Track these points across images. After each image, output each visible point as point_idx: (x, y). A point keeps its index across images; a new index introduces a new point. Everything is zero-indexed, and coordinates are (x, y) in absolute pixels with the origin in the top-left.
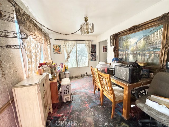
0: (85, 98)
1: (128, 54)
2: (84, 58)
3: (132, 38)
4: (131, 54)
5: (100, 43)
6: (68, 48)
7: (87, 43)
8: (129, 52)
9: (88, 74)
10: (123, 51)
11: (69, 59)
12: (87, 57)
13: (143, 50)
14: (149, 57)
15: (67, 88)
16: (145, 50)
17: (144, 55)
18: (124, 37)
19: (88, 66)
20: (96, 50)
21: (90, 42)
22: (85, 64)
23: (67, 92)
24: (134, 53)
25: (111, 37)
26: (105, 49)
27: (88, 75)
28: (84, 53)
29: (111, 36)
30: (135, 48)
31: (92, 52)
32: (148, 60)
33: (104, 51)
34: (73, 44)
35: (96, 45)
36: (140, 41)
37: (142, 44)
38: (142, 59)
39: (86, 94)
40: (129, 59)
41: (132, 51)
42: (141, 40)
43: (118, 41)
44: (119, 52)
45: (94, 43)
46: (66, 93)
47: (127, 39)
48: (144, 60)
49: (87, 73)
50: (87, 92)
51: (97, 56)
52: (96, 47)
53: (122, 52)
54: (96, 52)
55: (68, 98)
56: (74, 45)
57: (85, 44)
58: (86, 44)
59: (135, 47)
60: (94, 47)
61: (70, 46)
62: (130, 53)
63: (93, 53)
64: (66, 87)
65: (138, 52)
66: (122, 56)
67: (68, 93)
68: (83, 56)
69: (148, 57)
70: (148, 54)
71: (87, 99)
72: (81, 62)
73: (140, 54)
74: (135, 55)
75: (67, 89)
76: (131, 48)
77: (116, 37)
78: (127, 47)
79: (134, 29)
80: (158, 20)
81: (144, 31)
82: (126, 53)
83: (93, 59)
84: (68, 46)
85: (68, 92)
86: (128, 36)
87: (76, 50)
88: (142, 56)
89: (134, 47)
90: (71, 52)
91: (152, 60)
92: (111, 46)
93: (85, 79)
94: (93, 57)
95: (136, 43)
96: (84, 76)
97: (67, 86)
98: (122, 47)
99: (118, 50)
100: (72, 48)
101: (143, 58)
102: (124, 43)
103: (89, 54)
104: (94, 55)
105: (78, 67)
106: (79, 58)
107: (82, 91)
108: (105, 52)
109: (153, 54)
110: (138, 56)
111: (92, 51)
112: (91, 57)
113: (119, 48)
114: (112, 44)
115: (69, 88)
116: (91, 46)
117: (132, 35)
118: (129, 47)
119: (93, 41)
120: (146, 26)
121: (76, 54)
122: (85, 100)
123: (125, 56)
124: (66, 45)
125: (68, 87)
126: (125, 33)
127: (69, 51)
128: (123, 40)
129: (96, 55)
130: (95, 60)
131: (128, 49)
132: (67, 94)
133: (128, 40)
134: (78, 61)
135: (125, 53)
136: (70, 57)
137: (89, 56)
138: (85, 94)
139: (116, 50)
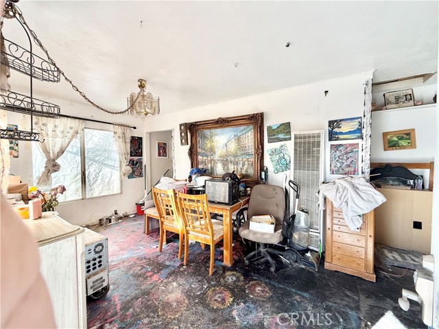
0: (143, 267)
1: (214, 161)
2: (106, 171)
3: (219, 136)
4: (219, 162)
5: (150, 134)
6: (50, 139)
7: (119, 130)
8: (216, 157)
9: (121, 214)
10: (207, 156)
11: (53, 175)
12: (119, 169)
13: (235, 156)
14: (243, 166)
15: (96, 253)
16: (238, 156)
17: (237, 164)
18: (207, 132)
19: (121, 193)
20: (142, 151)
21: (128, 129)
22: (111, 188)
23: (94, 264)
24: (223, 161)
25: (182, 127)
26: (163, 149)
27: (121, 218)
28: (108, 158)
29: (181, 125)
31: (131, 156)
32: (242, 171)
33: (159, 155)
34: (71, 128)
35: (141, 139)
36: (230, 141)
37: (233, 147)
39: (140, 259)
40: (217, 170)
41: (221, 157)
42: (232, 141)
43: (196, 138)
44: (200, 157)
45: (136, 134)
46: (92, 267)
47: (211, 137)
48: (237, 170)
49: (116, 213)
50: (141, 254)
51: (144, 164)
52: (141, 144)
53: (205, 158)
54: (141, 155)
55: (102, 278)
56: (77, 133)
57: (112, 133)
58: (115, 133)
59: (224, 151)
60: (136, 144)
61: (60, 135)
62: (218, 160)
63: (136, 158)
64: (92, 251)
65: (229, 159)
66: (205, 165)
67: (100, 266)
68: (105, 165)
69: (241, 166)
70: (241, 162)
71: (148, 267)
72: (98, 183)
73: (231, 162)
74: (225, 163)
75: (97, 255)
76: (219, 152)
77: (192, 130)
78: (212, 150)
79: (223, 123)
80: (248, 119)
81: (235, 128)
82: (211, 160)
83: (133, 172)
84: (50, 133)
85: (100, 262)
86: (212, 130)
87: (79, 145)
90: (63, 152)
91: (246, 171)
92: (182, 144)
93: (118, 228)
94: (136, 167)
95: (226, 145)
96: (110, 222)
97: (96, 247)
98: (204, 149)
99: (197, 154)
100: (67, 140)
101: (236, 168)
102: (207, 142)
103: (126, 161)
104: (137, 163)
105: (87, 197)
106: (91, 171)
107: (125, 256)
108: (163, 156)
109: (246, 162)
110: (230, 165)
111: (131, 152)
112: (129, 167)
113: (199, 150)
114: (183, 141)
115: (101, 251)
116: (128, 140)
117: (219, 131)
118: (216, 150)
119: (135, 128)
120: (236, 123)
121: (79, 159)
122: (144, 270)
123: (209, 166)
124: (44, 128)
125: (101, 247)
126: (208, 126)
127: (57, 150)
128: (204, 137)
129: (141, 163)
130: (140, 175)
131: (215, 153)
132: (96, 270)
133: (213, 138)
134: (87, 179)
136: (59, 169)
137: (124, 165)
138: (138, 259)
139: (192, 153)
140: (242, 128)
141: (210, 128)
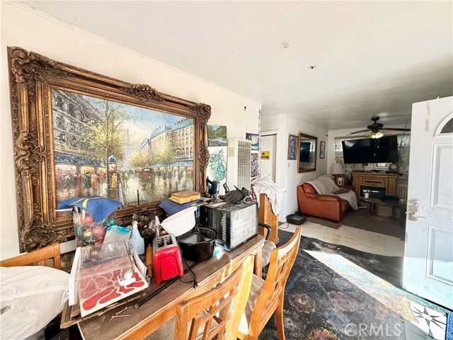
1: (118, 175)
3: (132, 120)
4: (132, 176)
8: (125, 166)
10: (95, 164)
13: (167, 162)
14: (179, 179)
16: (171, 163)
18: (95, 103)
24: (142, 173)
30: (144, 156)
32: (179, 186)
36: (158, 136)
37: (162, 147)
38: (165, 184)
40: (126, 193)
41: (137, 165)
42: (161, 135)
44: (63, 167)
48: (170, 187)
53: (84, 169)
59: (145, 154)
62: (131, 172)
65: (155, 169)
69: (176, 179)
70: (177, 173)
73: (159, 174)
74: (147, 176)
78: (114, 150)
82: (110, 174)
88: (164, 178)
89: (143, 151)
95: (149, 142)
98: (84, 146)
99: (51, 157)
101: (168, 184)
102: (94, 128)
109: (184, 173)
110: (157, 179)
113: (58, 147)
117: (132, 110)
118: (124, 149)
123: (104, 187)
131: (121, 157)
133: (116, 123)
135: (105, 170)
140: (179, 118)
141: (105, 97)
